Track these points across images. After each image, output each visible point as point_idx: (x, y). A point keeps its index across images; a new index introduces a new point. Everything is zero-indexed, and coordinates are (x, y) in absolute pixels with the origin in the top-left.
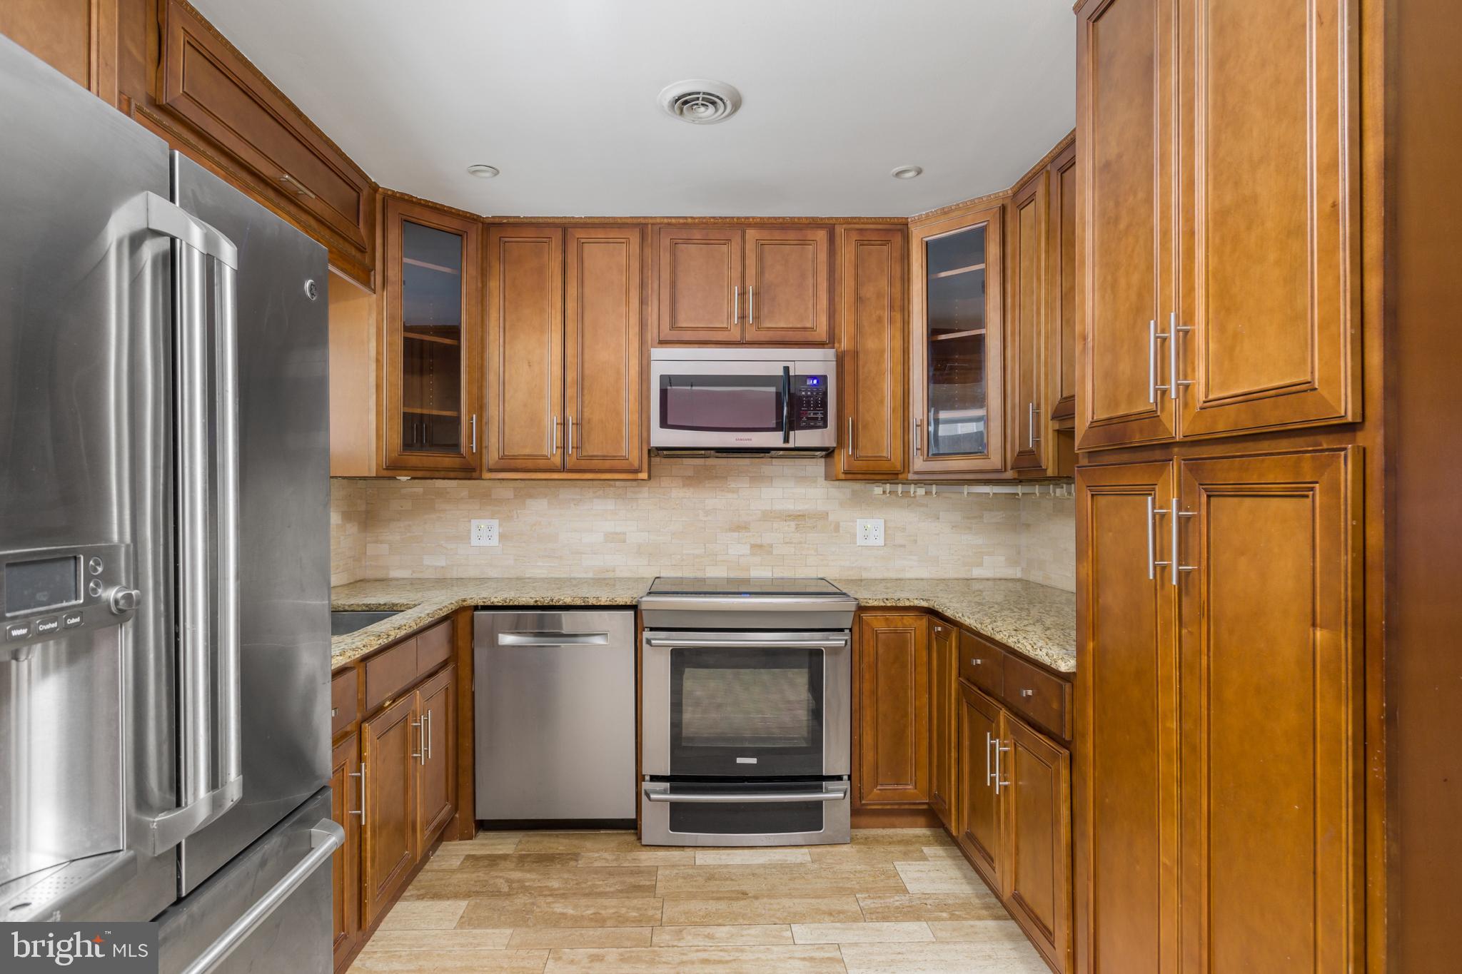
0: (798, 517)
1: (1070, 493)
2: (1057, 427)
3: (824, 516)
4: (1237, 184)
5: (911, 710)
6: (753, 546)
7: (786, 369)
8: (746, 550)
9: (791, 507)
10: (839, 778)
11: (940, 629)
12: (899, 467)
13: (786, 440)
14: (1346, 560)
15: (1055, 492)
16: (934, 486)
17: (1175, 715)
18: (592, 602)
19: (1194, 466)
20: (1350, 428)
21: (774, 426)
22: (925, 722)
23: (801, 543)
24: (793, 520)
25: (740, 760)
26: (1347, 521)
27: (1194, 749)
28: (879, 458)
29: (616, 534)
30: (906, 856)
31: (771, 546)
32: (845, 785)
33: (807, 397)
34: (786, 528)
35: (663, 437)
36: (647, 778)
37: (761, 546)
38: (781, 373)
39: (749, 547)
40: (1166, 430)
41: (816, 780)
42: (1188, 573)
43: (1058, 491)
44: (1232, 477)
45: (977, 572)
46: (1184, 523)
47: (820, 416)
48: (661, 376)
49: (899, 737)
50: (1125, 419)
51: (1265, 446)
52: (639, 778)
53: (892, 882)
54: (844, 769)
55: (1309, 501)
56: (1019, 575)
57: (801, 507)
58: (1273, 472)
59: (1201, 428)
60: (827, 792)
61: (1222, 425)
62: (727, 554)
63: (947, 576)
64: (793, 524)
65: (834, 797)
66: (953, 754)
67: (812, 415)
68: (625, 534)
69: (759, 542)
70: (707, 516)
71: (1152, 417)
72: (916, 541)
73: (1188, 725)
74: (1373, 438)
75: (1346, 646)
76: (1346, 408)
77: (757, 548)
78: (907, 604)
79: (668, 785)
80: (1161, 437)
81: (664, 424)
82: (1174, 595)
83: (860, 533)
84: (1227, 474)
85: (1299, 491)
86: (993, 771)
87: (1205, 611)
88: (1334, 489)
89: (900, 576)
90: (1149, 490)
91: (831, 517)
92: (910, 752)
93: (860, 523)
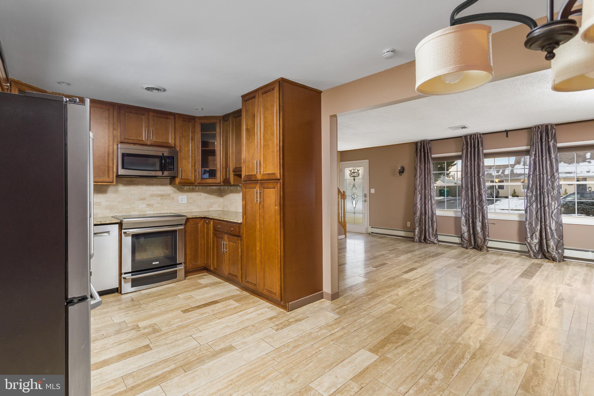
0: (162, 196)
1: (234, 188)
2: (234, 173)
3: (169, 195)
4: (267, 142)
5: (199, 244)
6: (147, 205)
7: (163, 154)
8: (145, 206)
9: (159, 193)
10: (181, 264)
11: (207, 222)
12: (193, 182)
13: (163, 174)
14: (279, 197)
15: (231, 188)
16: (208, 187)
17: (259, 225)
18: (103, 222)
19: (261, 183)
20: (279, 179)
21: (159, 170)
22: (203, 246)
23: (162, 203)
24: (160, 196)
25: (154, 263)
26: (279, 192)
27: (262, 229)
28: (187, 179)
29: (97, 202)
30: (200, 279)
31: (153, 204)
32: (183, 265)
33: (169, 162)
34: (158, 199)
35: (121, 172)
36: (123, 274)
37: (150, 205)
38: (161, 155)
39: (146, 205)
40: (258, 178)
41: (175, 265)
42: (261, 201)
43: (232, 188)
44: (266, 186)
45: (211, 209)
46: (260, 193)
47: (172, 167)
48: (122, 153)
49: (196, 251)
50: (251, 175)
51: (271, 181)
52: (121, 274)
53: (198, 284)
54: (182, 261)
55: (275, 189)
56: (221, 209)
57: (162, 193)
58: (271, 185)
59: (262, 178)
60: (178, 267)
61: (265, 178)
62: (139, 207)
63: (203, 210)
64: (160, 198)
65: (180, 269)
66: (211, 251)
67: (170, 167)
68: (101, 202)
69: (149, 203)
70: (131, 196)
71: (255, 175)
72: (195, 202)
73: (261, 225)
74: (281, 181)
75: (279, 208)
76: (279, 177)
77: (149, 205)
78: (199, 216)
79: (131, 274)
80: (257, 179)
81: (123, 168)
82: (259, 204)
83: (180, 200)
84: (266, 185)
85: (274, 188)
86: (224, 249)
87: (263, 207)
88: (278, 187)
89: (191, 211)
90: (255, 188)
91: (171, 195)
92: (199, 254)
93: (180, 197)
